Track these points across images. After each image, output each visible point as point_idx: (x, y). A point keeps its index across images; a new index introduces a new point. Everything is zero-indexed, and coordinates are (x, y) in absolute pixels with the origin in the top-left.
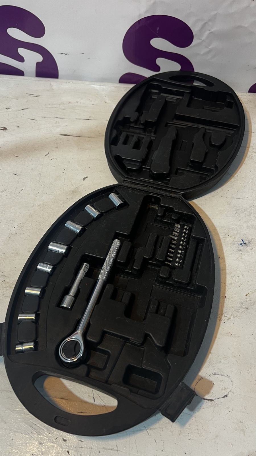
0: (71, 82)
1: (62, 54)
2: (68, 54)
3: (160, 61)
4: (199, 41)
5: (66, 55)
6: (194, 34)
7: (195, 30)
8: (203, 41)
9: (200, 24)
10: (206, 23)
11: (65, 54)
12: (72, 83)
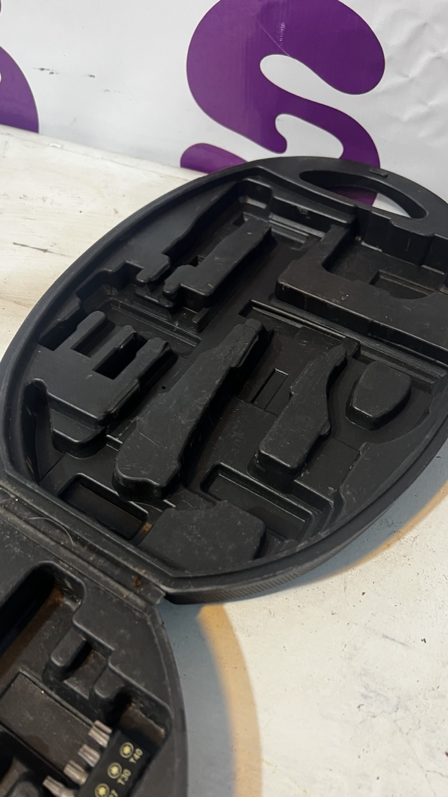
0: (59, 146)
1: (42, 69)
2: (57, 73)
3: (286, 124)
4: (400, 80)
5: (52, 73)
6: (386, 55)
7: (389, 44)
8: (412, 81)
9: (408, 27)
10: (425, 25)
11: (49, 70)
12: (62, 148)
